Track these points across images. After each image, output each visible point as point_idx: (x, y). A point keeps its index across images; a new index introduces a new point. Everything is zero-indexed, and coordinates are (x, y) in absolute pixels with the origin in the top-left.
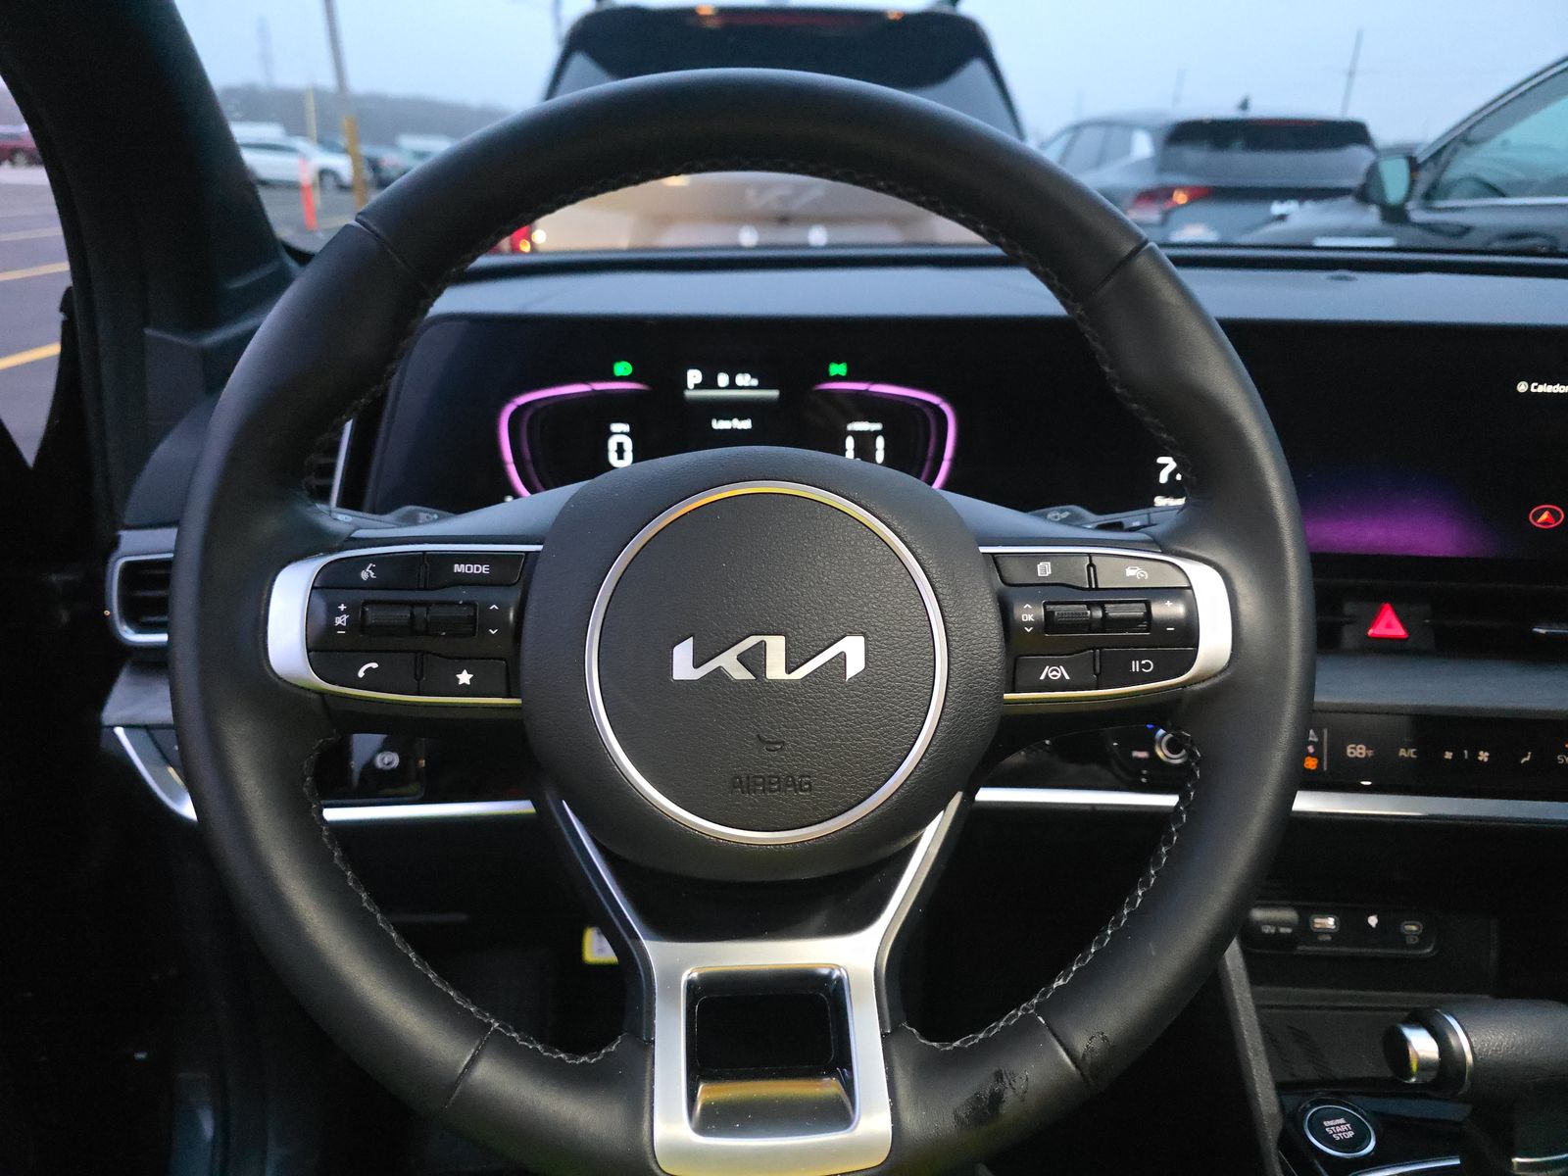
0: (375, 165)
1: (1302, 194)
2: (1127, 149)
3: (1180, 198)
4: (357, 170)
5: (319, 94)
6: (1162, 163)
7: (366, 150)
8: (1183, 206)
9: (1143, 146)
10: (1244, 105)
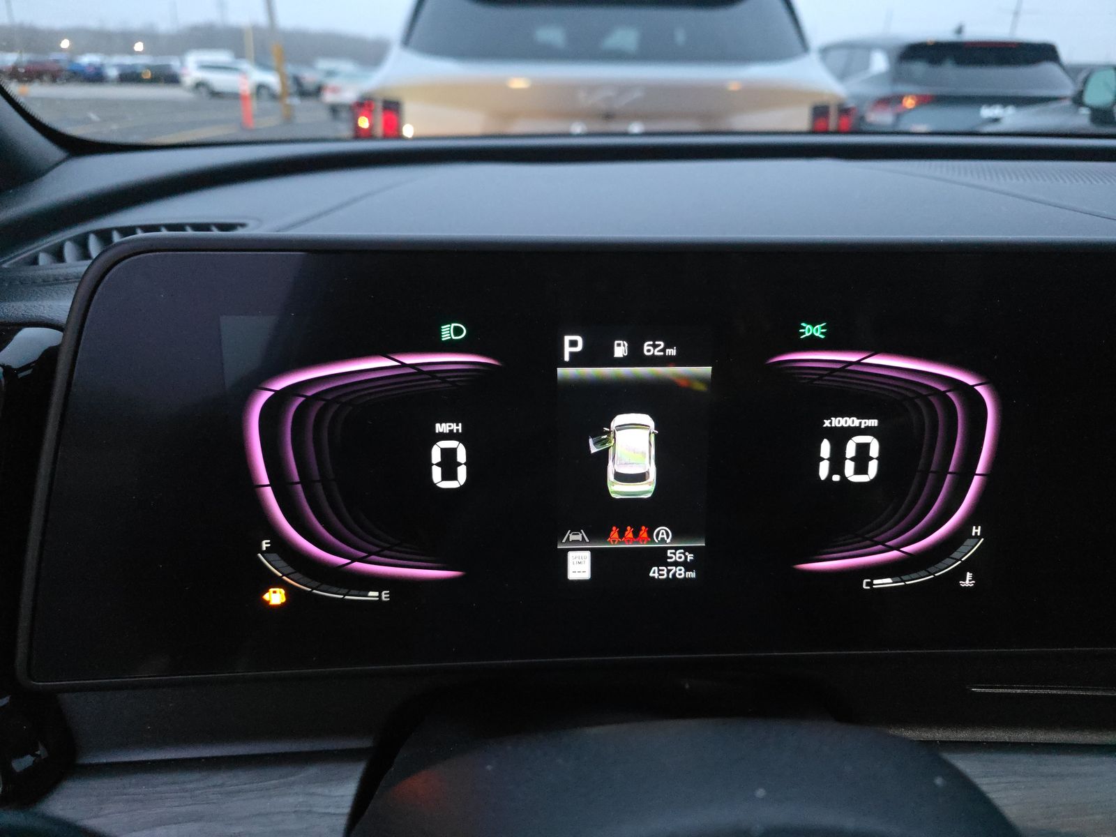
0: (297, 81)
1: (1005, 101)
2: (866, 64)
3: (909, 103)
4: (283, 84)
5: (256, 29)
6: (896, 75)
7: (290, 69)
8: (911, 110)
9: (880, 63)
10: (959, 30)
